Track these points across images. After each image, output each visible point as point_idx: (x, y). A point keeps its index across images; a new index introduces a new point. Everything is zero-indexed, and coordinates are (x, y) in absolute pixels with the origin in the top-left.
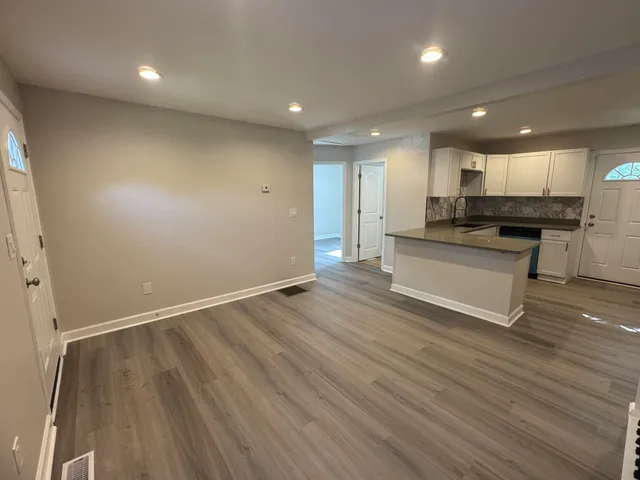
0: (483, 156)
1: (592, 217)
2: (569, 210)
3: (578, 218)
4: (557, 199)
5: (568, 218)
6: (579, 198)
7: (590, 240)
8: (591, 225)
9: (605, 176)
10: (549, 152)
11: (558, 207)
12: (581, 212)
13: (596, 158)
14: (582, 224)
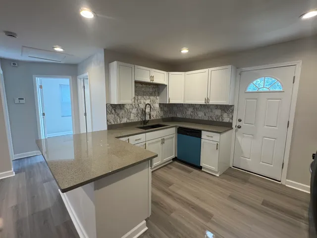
0: (165, 72)
1: (240, 121)
2: (225, 115)
3: (231, 121)
4: (217, 107)
5: (224, 121)
6: (231, 106)
7: (239, 138)
8: (239, 127)
9: (246, 89)
10: (207, 69)
11: (218, 112)
12: (232, 117)
13: (240, 74)
14: (234, 126)
